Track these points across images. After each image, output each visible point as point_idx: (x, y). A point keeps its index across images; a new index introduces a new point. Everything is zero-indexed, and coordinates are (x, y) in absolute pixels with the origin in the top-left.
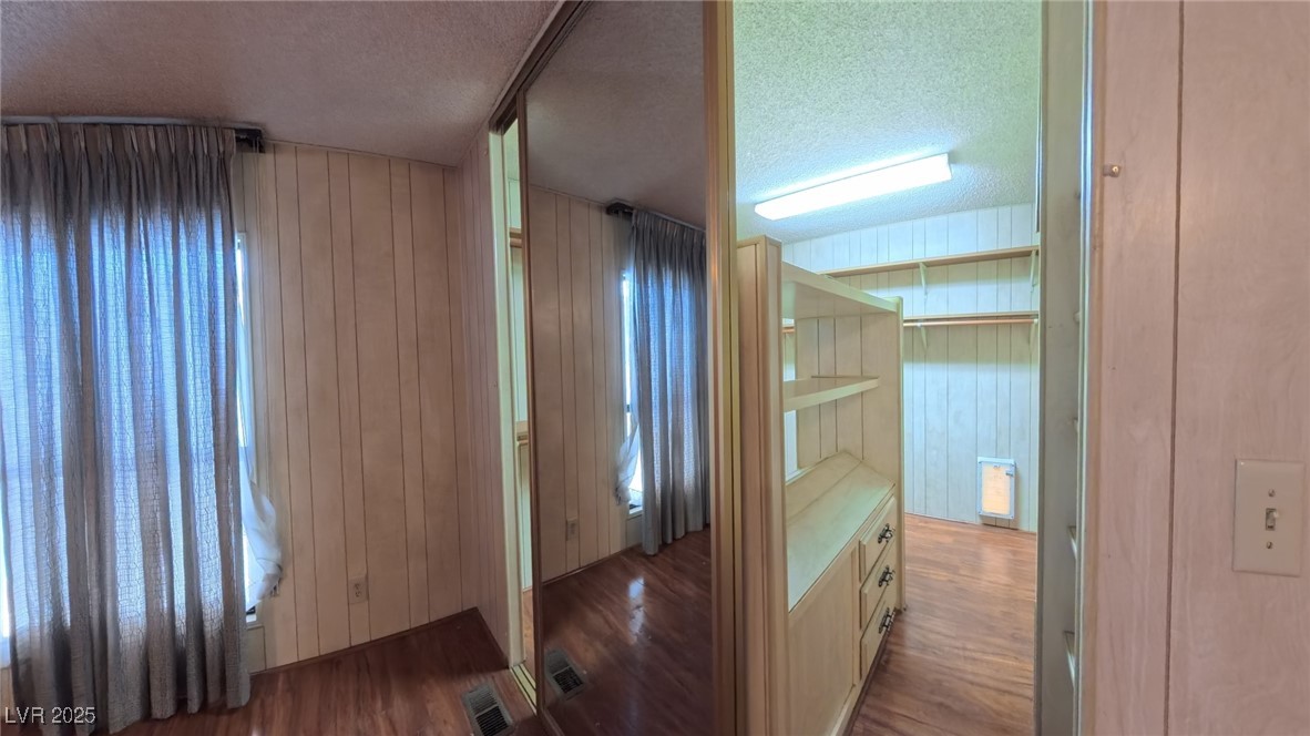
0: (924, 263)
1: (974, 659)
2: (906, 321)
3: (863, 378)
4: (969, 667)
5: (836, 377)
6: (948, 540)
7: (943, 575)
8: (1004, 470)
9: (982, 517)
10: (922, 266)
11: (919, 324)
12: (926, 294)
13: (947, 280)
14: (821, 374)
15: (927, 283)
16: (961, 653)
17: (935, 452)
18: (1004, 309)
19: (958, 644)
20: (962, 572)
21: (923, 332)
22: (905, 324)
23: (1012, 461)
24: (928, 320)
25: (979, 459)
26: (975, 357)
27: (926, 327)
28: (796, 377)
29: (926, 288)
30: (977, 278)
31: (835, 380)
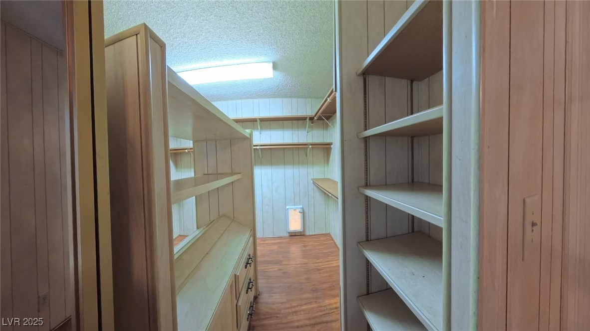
0: (259, 119)
1: (296, 312)
2: (255, 146)
3: (232, 174)
4: (295, 318)
5: (218, 174)
6: (275, 247)
7: (275, 268)
8: (298, 211)
9: (289, 233)
10: (258, 121)
11: (258, 147)
12: (260, 134)
13: (270, 128)
14: (209, 173)
15: (261, 129)
16: (290, 310)
17: (267, 207)
18: (296, 141)
19: (288, 306)
20: (284, 263)
21: (260, 150)
22: (254, 147)
23: (301, 206)
24: (261, 146)
25: (287, 207)
26: (284, 162)
27: (261, 149)
28: (195, 175)
29: (260, 131)
30: (283, 128)
31: (218, 176)
